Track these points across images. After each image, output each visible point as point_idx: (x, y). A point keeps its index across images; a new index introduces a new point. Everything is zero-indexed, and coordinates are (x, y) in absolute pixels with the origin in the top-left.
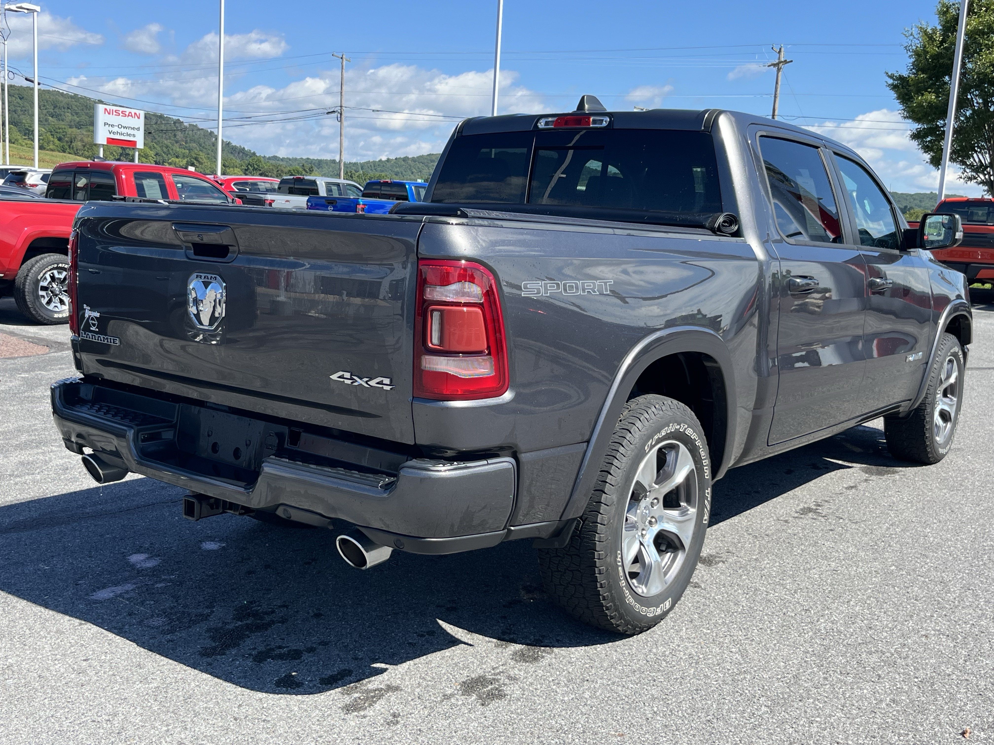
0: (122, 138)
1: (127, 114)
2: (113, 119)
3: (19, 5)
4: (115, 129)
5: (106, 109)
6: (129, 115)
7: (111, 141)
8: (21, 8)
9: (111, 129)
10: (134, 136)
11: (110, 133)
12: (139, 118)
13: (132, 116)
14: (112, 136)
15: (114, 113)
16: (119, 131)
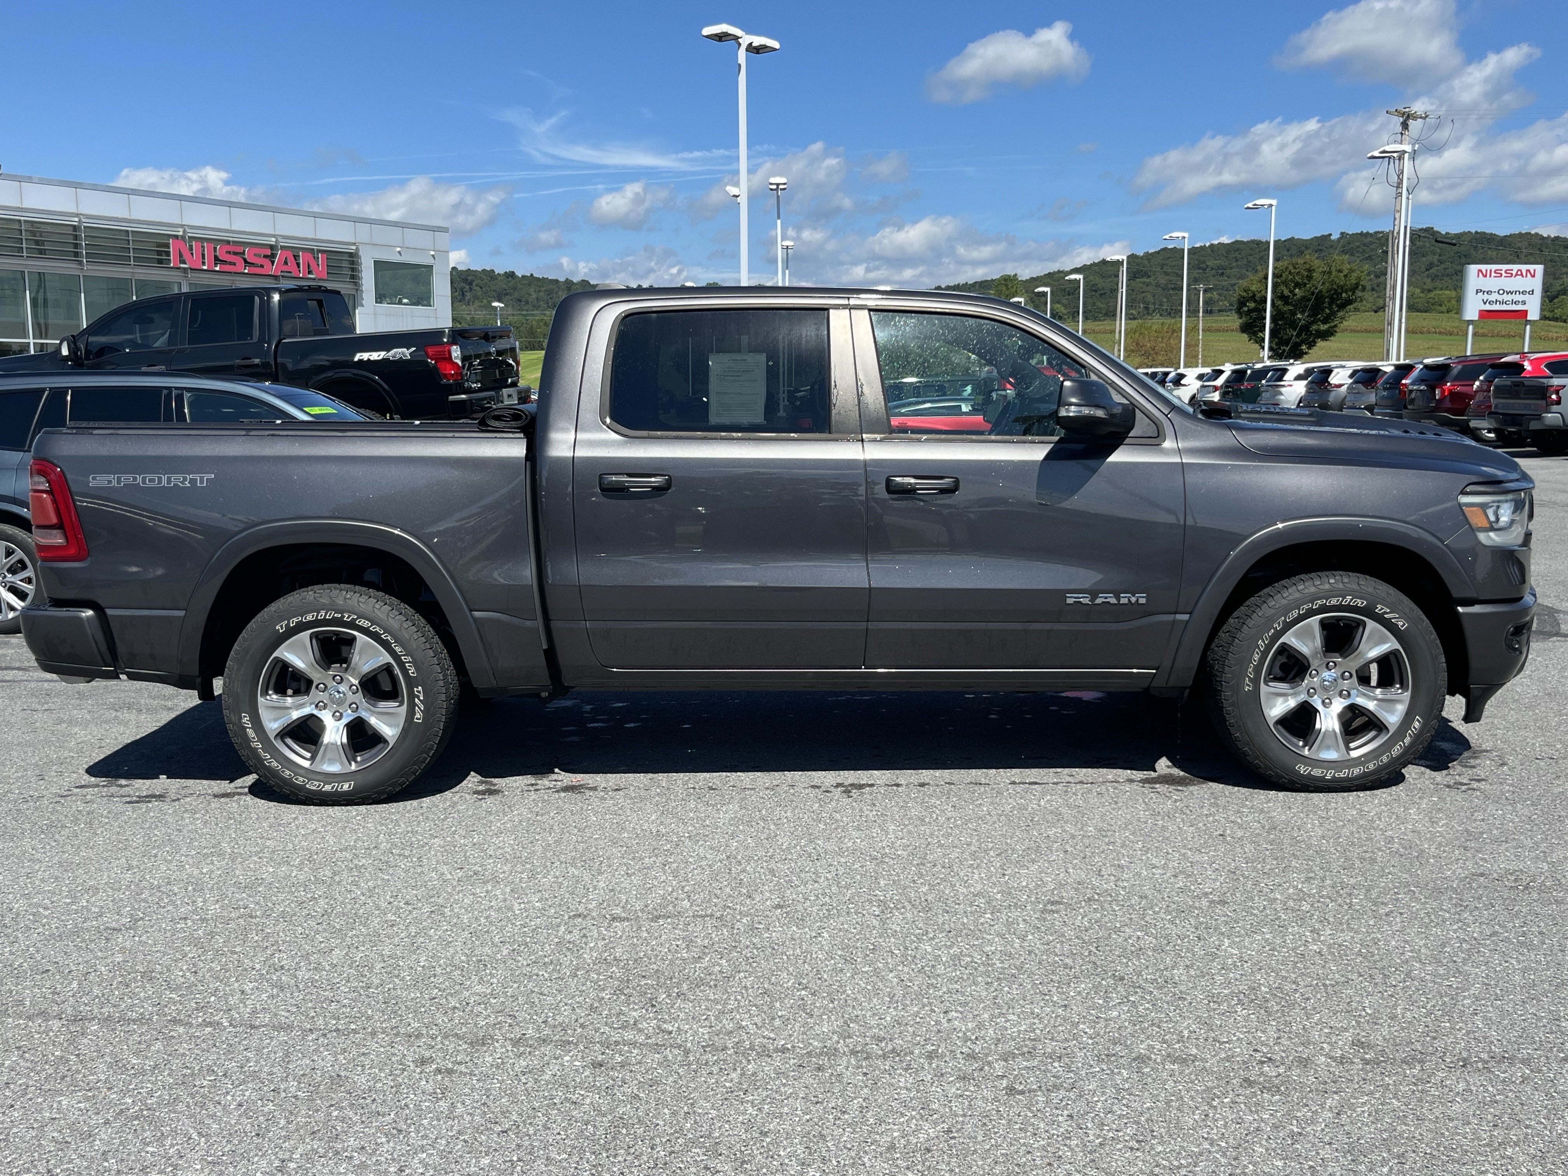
0: (1504, 307)
1: (1514, 273)
2: (1492, 284)
3: (1382, 149)
4: (1493, 297)
5: (1480, 271)
6: (1517, 275)
7: (1484, 314)
8: (1384, 152)
9: (1486, 297)
10: (1524, 303)
11: (1485, 303)
12: (1533, 276)
13: (1522, 275)
14: (1488, 307)
15: (1493, 274)
16: (1500, 298)
